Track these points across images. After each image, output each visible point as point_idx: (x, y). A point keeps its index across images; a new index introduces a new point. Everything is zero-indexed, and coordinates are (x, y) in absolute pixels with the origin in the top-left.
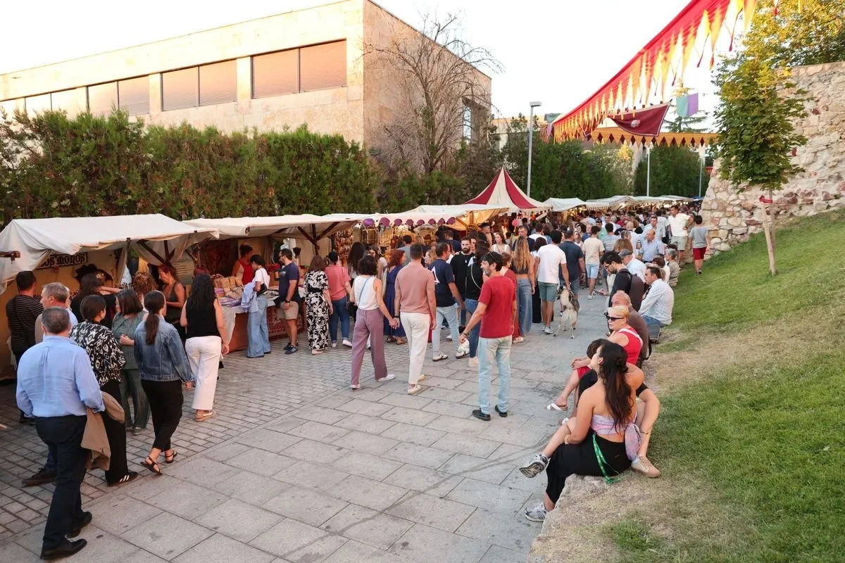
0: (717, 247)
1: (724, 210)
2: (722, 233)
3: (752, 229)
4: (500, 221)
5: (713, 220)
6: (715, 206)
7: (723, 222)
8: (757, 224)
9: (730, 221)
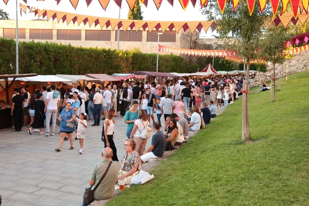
0: (259, 84)
1: (261, 76)
2: (260, 81)
3: (266, 80)
4: (210, 77)
5: (258, 78)
6: (259, 75)
7: (260, 78)
8: (267, 79)
9: (262, 78)
